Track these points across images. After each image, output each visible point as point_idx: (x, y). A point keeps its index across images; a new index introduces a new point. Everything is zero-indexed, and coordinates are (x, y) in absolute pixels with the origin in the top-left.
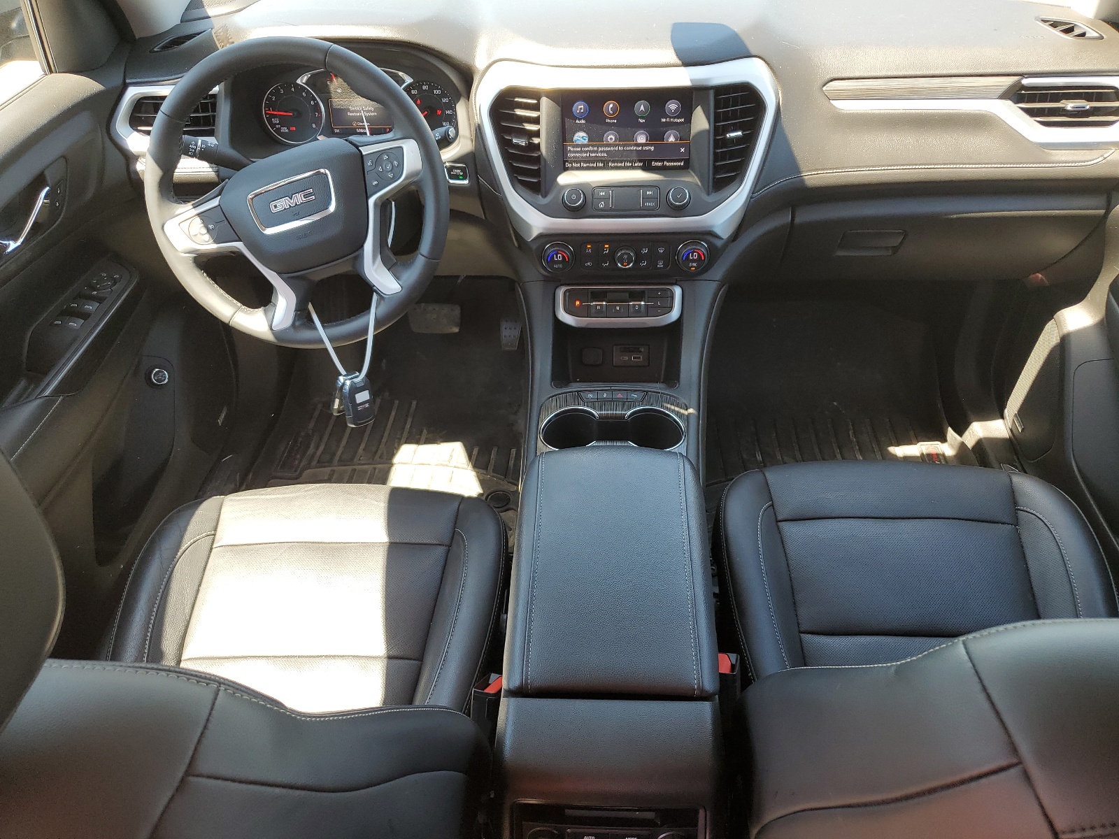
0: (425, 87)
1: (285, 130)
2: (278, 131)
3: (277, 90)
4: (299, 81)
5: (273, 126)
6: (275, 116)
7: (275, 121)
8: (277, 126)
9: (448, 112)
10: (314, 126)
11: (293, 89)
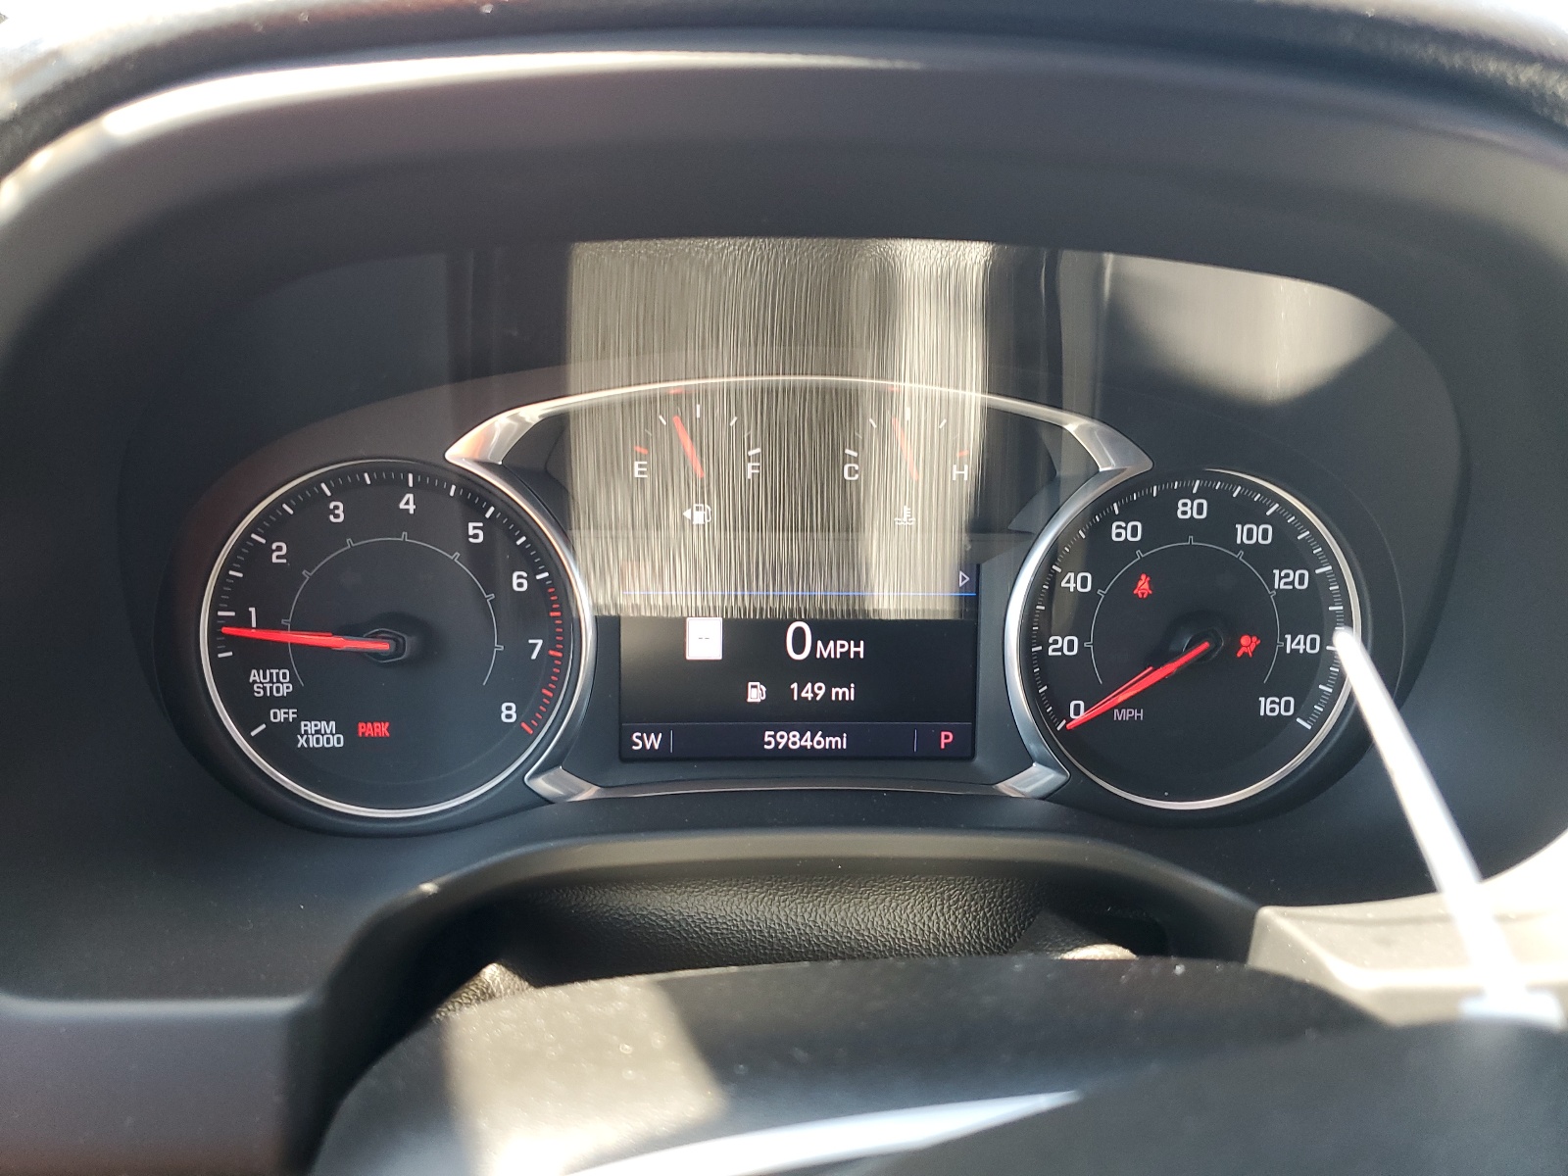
0: (1188, 509)
1: (321, 734)
2: (279, 744)
3: (309, 500)
4: (461, 453)
5: (249, 710)
6: (270, 656)
7: (272, 682)
8: (280, 715)
9: (1298, 644)
10: (509, 712)
11: (408, 503)
